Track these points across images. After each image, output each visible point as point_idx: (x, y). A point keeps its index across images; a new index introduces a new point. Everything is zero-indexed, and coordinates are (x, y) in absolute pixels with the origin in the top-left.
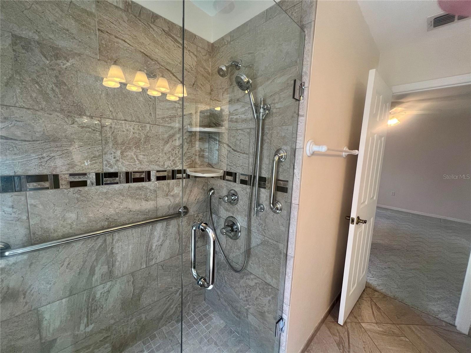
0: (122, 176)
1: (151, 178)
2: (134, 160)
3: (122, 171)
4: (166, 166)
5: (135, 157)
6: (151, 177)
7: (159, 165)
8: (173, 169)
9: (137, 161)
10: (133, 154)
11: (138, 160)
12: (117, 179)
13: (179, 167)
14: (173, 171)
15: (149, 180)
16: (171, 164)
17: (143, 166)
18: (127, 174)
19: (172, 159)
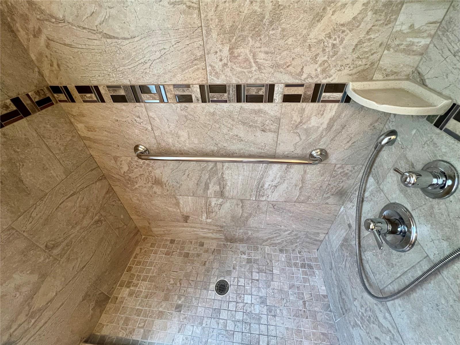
0: (231, 92)
1: (274, 97)
2: (250, 62)
3: (232, 82)
4: (304, 76)
5: (250, 57)
6: (275, 95)
7: (291, 73)
8: (319, 82)
9: (254, 65)
10: (247, 51)
11: (256, 62)
12: (226, 95)
13: (331, 79)
14: (317, 86)
15: (271, 100)
16: (316, 70)
17: (263, 75)
18: (238, 87)
19: (321, 59)
